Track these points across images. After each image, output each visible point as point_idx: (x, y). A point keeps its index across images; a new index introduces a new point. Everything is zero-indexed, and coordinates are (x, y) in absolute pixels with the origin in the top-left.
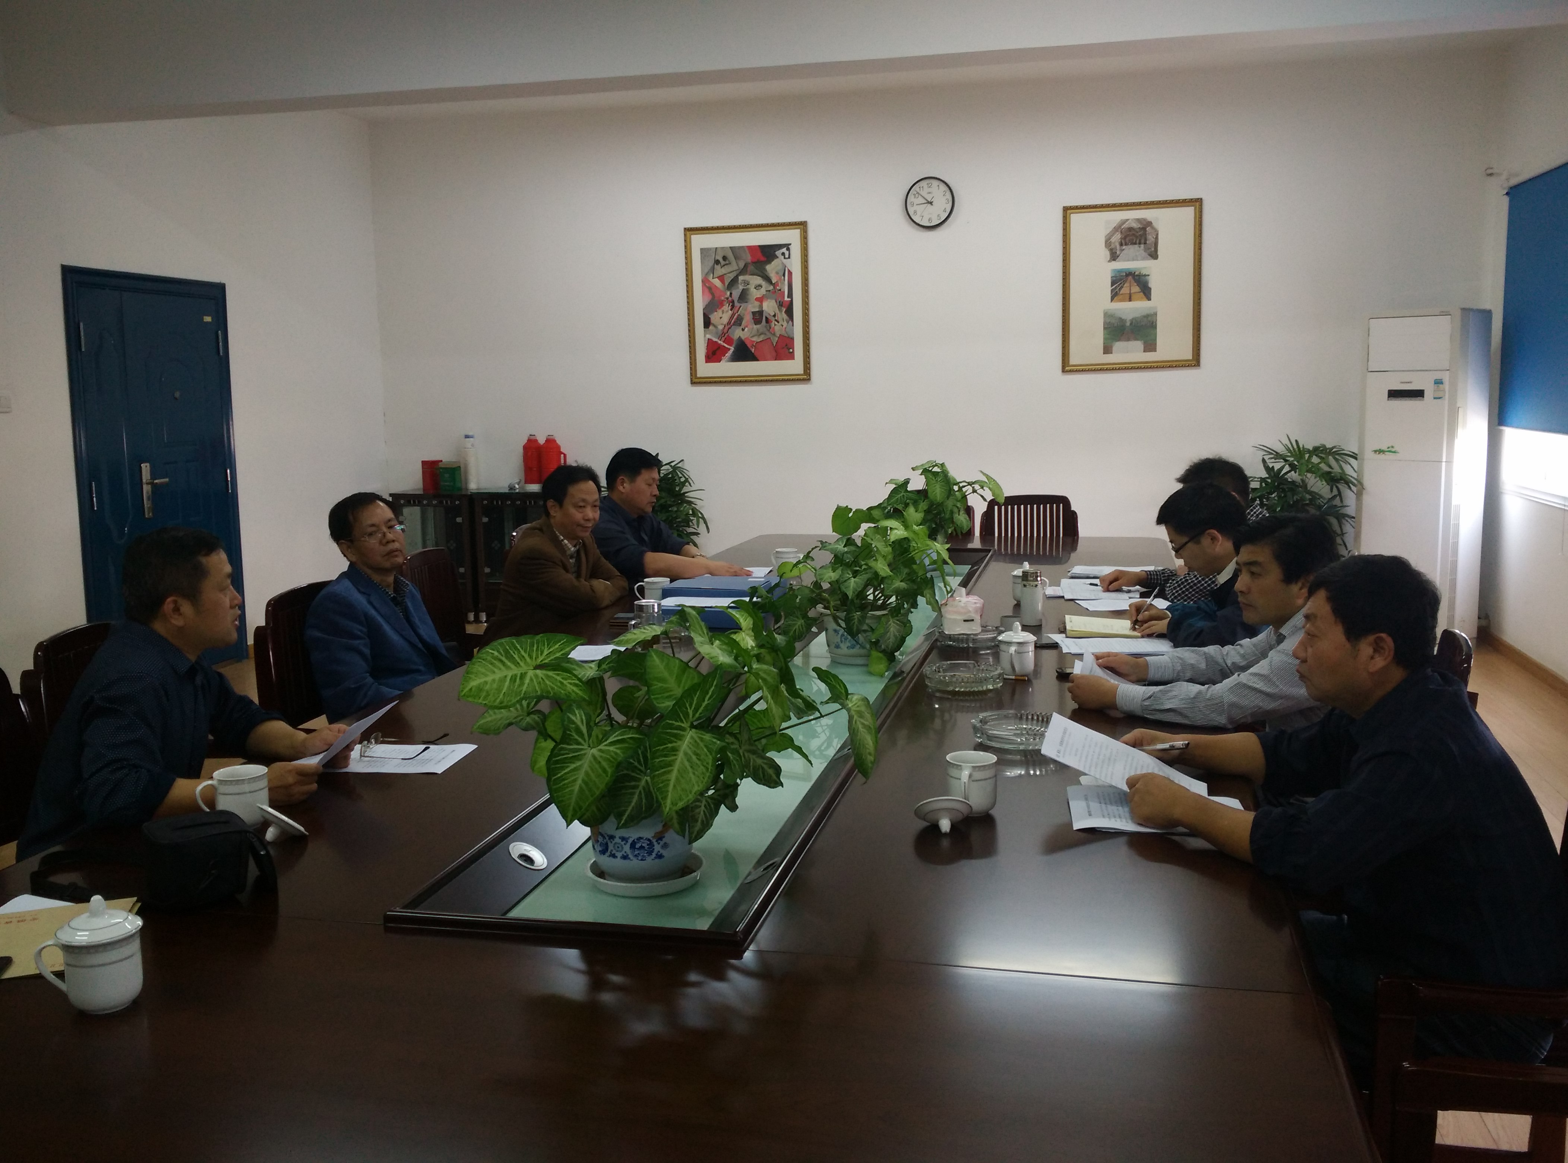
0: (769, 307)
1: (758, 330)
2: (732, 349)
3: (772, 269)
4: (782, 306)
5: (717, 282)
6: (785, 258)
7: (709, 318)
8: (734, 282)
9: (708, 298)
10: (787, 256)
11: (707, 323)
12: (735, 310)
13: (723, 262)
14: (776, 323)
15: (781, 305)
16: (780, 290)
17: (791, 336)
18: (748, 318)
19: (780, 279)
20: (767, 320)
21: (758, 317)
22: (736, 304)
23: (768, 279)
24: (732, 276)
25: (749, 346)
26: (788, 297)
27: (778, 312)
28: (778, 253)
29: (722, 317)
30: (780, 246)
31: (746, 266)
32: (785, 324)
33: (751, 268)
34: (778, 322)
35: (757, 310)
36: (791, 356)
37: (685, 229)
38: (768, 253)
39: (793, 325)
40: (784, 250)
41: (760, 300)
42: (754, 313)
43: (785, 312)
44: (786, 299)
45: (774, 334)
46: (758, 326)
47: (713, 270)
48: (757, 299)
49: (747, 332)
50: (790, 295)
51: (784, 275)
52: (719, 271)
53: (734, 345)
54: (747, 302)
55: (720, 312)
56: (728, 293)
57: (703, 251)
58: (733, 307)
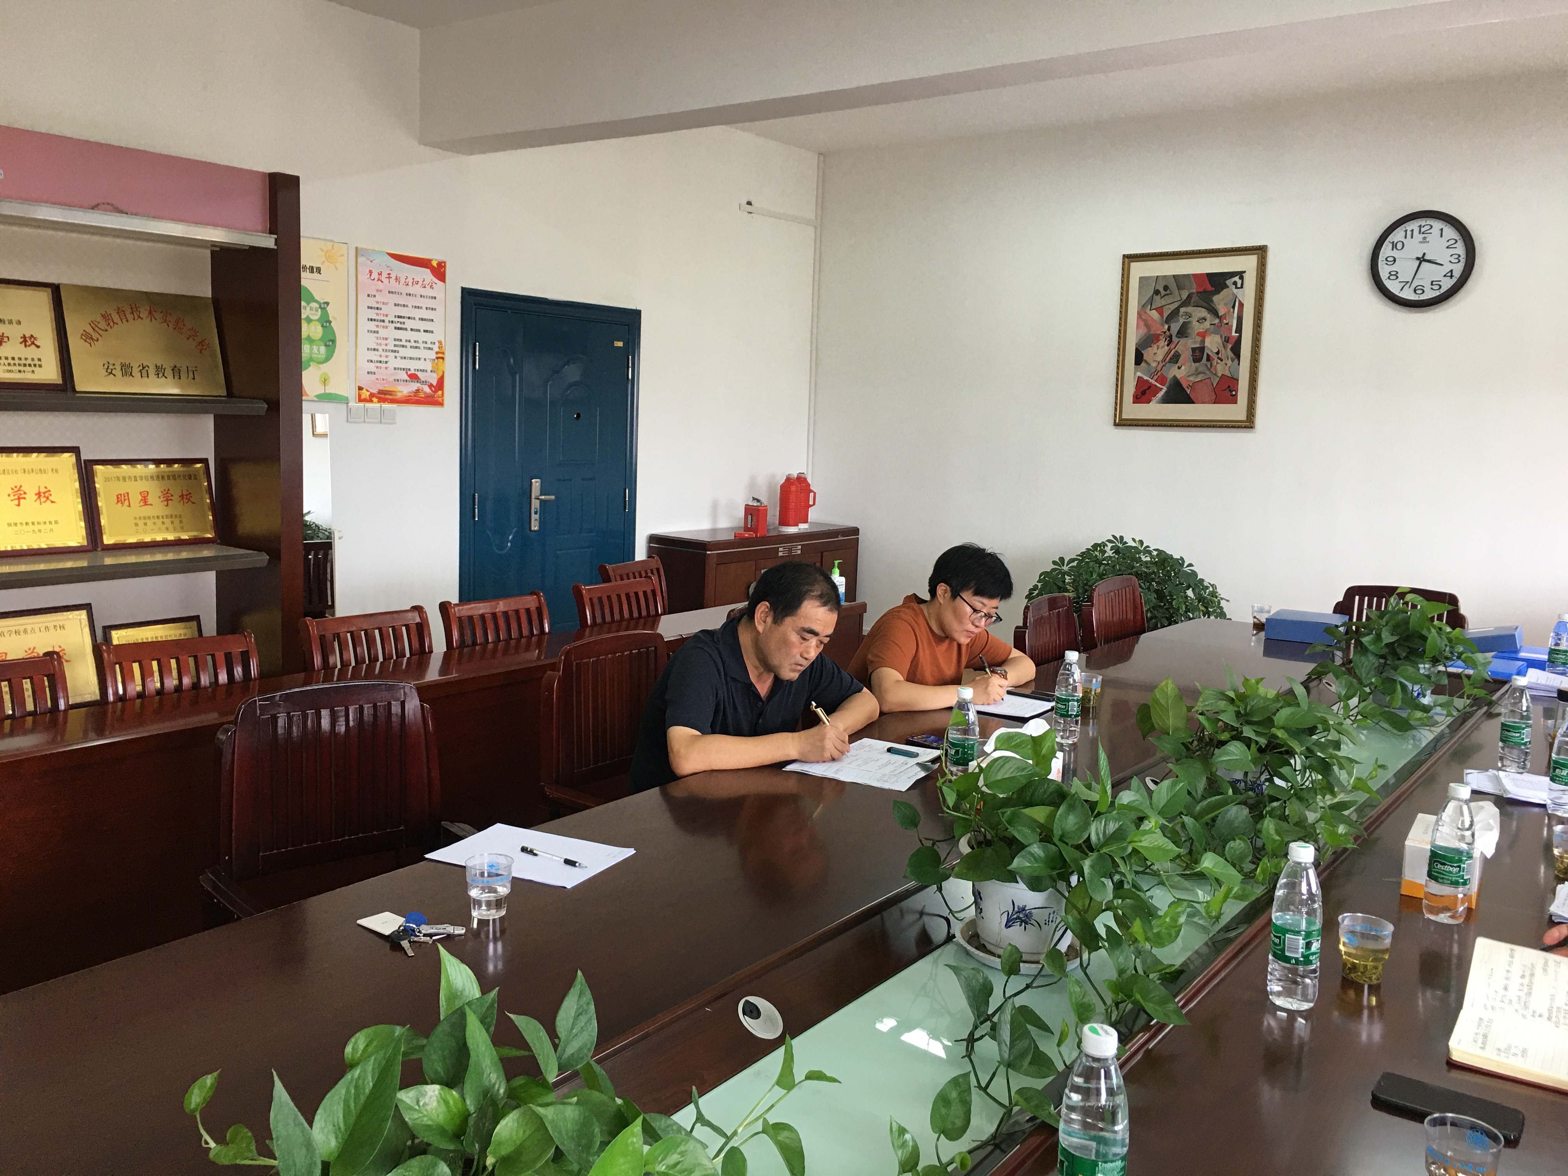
0: (1213, 343)
1: (1197, 369)
2: (1165, 389)
3: (1220, 301)
4: (1228, 342)
5: (1155, 314)
6: (1236, 288)
7: (1143, 354)
8: (1174, 314)
9: (1143, 331)
10: (1239, 285)
11: (1139, 359)
12: (1172, 346)
13: (1163, 293)
14: (1219, 361)
15: (1227, 340)
16: (1227, 324)
17: (1235, 377)
18: (1186, 355)
19: (1229, 311)
20: (1209, 358)
21: (1198, 354)
22: (1175, 339)
23: (1214, 312)
24: (1173, 307)
25: (1184, 386)
26: (1236, 332)
27: (1223, 349)
28: (1229, 282)
29: (1157, 353)
30: (1232, 274)
31: (1190, 296)
32: (1229, 362)
33: (1195, 298)
34: (1222, 360)
35: (1198, 346)
36: (1233, 400)
37: (1124, 256)
38: (1218, 281)
39: (1239, 364)
40: (1237, 279)
41: (1203, 335)
42: (1194, 350)
43: (1232, 349)
44: (1234, 334)
45: (1216, 374)
46: (1197, 364)
47: (1151, 301)
48: (1199, 334)
49: (1182, 372)
50: (1239, 329)
51: (1234, 307)
52: (1158, 302)
53: (1167, 385)
54: (1187, 337)
55: (1155, 346)
56: (1166, 327)
57: (1142, 280)
58: (1170, 342)
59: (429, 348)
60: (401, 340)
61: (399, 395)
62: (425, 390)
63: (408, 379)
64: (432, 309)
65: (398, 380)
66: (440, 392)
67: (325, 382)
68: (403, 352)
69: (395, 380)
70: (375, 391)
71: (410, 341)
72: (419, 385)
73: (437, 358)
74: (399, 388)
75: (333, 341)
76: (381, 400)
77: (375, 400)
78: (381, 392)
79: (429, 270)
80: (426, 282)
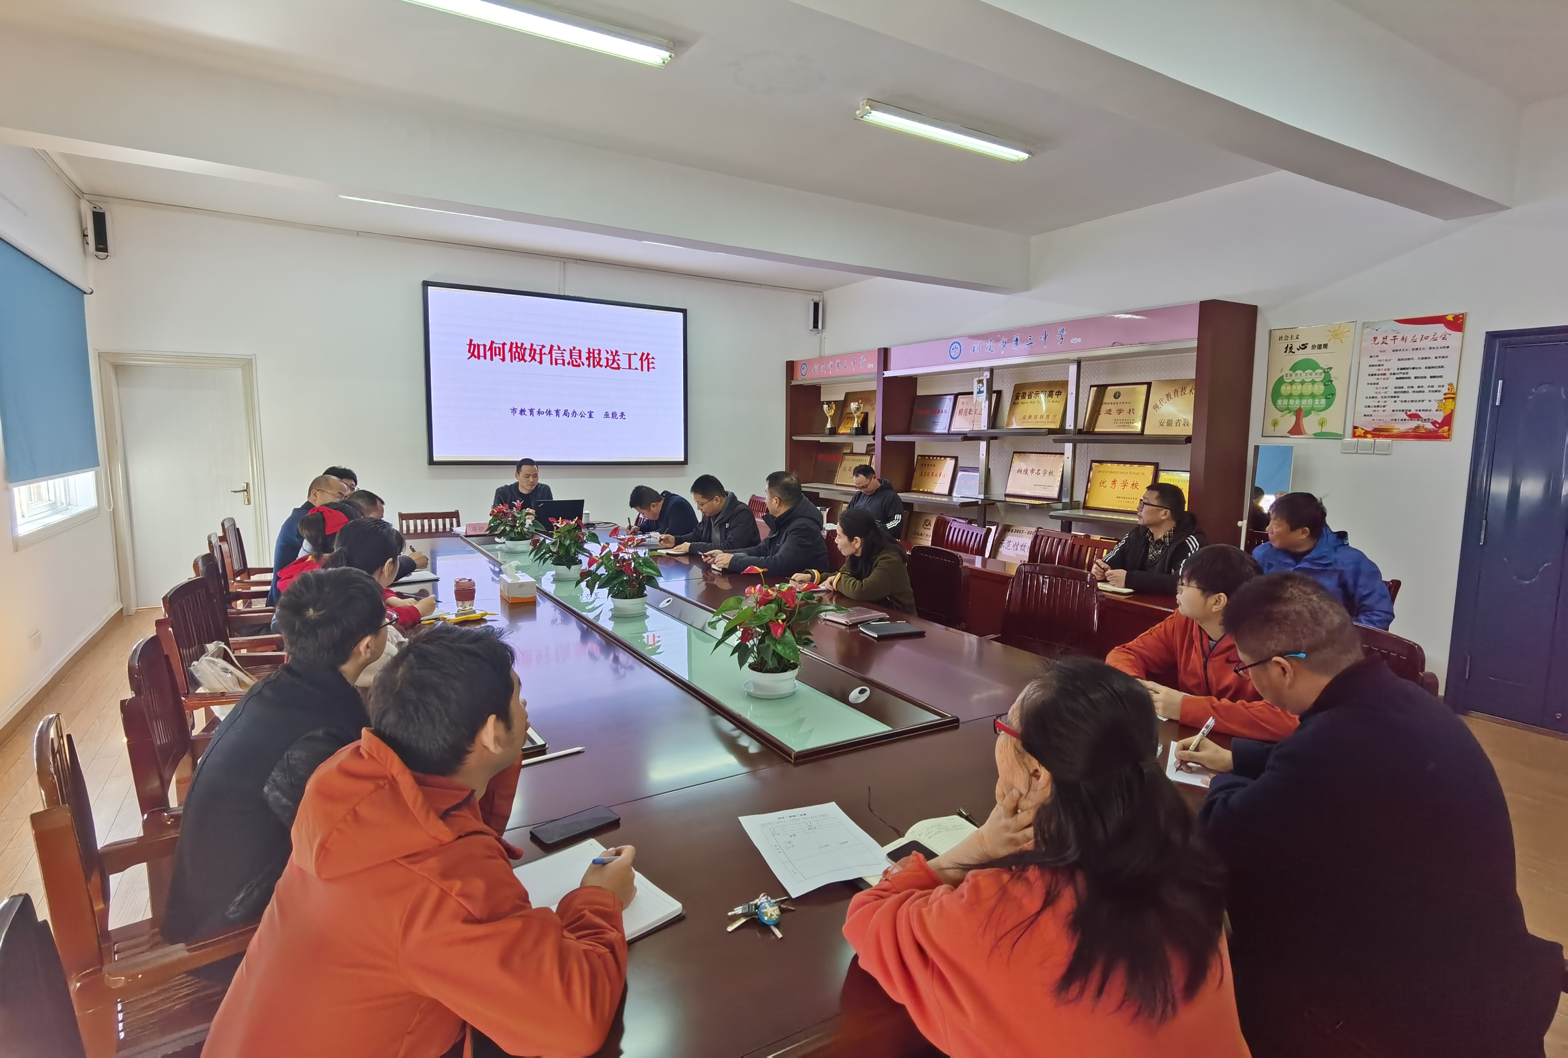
59: (1436, 391)
60: (1402, 388)
61: (1395, 431)
62: (1426, 426)
63: (1407, 418)
64: (1443, 357)
65: (1395, 420)
66: (1446, 428)
67: (1322, 424)
68: (1403, 397)
69: (1392, 420)
70: (1370, 429)
71: (1412, 387)
72: (1419, 422)
73: (1445, 399)
74: (1396, 426)
75: (1333, 395)
76: (1374, 436)
77: (1369, 436)
78: (1375, 430)
79: (1442, 325)
80: (1438, 335)
